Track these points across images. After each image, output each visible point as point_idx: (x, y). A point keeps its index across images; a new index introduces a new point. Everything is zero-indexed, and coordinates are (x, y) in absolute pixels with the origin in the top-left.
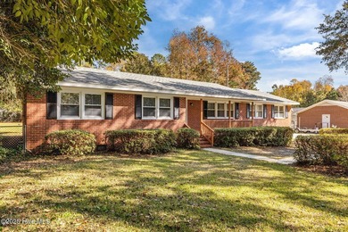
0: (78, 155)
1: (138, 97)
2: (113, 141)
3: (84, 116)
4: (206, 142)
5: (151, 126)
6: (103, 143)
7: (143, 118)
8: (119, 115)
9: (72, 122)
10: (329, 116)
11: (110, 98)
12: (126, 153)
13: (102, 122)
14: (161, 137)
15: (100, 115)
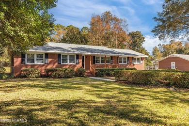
0: (33, 78)
1: (59, 55)
2: (48, 73)
3: (36, 63)
4: (91, 74)
5: (64, 67)
6: (44, 74)
7: (62, 64)
8: (50, 63)
9: (31, 65)
10: (174, 63)
11: (47, 55)
12: (52, 77)
13: (43, 65)
14: (67, 71)
15: (43, 62)
